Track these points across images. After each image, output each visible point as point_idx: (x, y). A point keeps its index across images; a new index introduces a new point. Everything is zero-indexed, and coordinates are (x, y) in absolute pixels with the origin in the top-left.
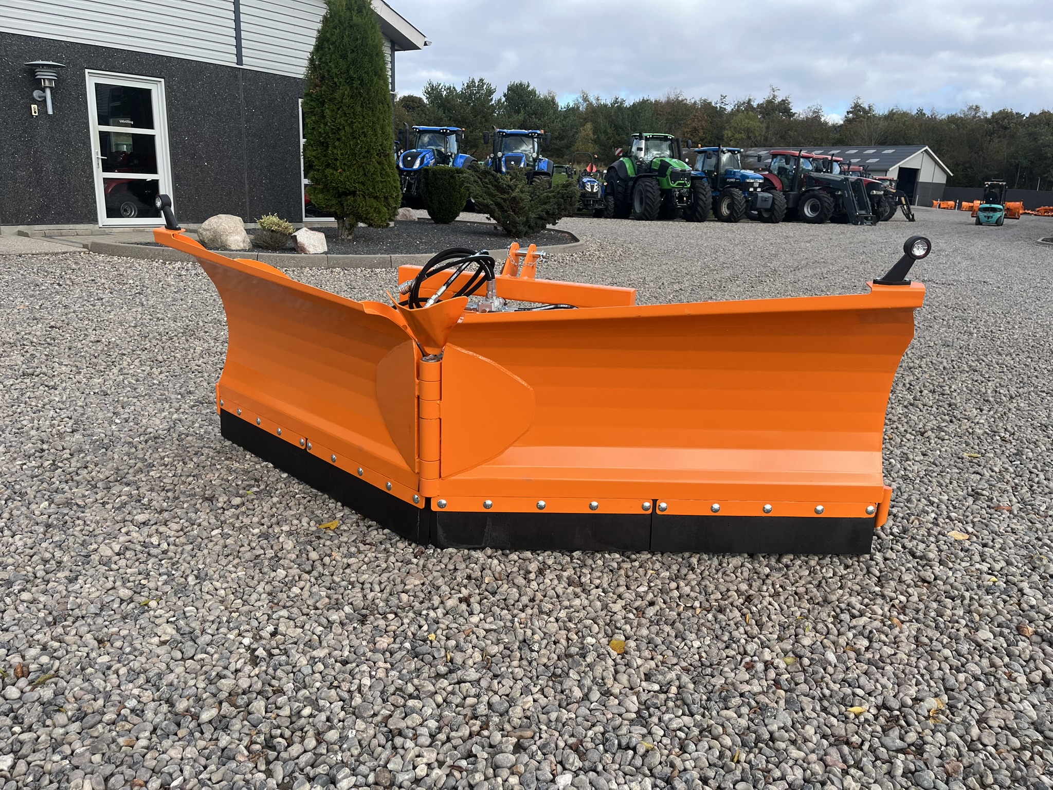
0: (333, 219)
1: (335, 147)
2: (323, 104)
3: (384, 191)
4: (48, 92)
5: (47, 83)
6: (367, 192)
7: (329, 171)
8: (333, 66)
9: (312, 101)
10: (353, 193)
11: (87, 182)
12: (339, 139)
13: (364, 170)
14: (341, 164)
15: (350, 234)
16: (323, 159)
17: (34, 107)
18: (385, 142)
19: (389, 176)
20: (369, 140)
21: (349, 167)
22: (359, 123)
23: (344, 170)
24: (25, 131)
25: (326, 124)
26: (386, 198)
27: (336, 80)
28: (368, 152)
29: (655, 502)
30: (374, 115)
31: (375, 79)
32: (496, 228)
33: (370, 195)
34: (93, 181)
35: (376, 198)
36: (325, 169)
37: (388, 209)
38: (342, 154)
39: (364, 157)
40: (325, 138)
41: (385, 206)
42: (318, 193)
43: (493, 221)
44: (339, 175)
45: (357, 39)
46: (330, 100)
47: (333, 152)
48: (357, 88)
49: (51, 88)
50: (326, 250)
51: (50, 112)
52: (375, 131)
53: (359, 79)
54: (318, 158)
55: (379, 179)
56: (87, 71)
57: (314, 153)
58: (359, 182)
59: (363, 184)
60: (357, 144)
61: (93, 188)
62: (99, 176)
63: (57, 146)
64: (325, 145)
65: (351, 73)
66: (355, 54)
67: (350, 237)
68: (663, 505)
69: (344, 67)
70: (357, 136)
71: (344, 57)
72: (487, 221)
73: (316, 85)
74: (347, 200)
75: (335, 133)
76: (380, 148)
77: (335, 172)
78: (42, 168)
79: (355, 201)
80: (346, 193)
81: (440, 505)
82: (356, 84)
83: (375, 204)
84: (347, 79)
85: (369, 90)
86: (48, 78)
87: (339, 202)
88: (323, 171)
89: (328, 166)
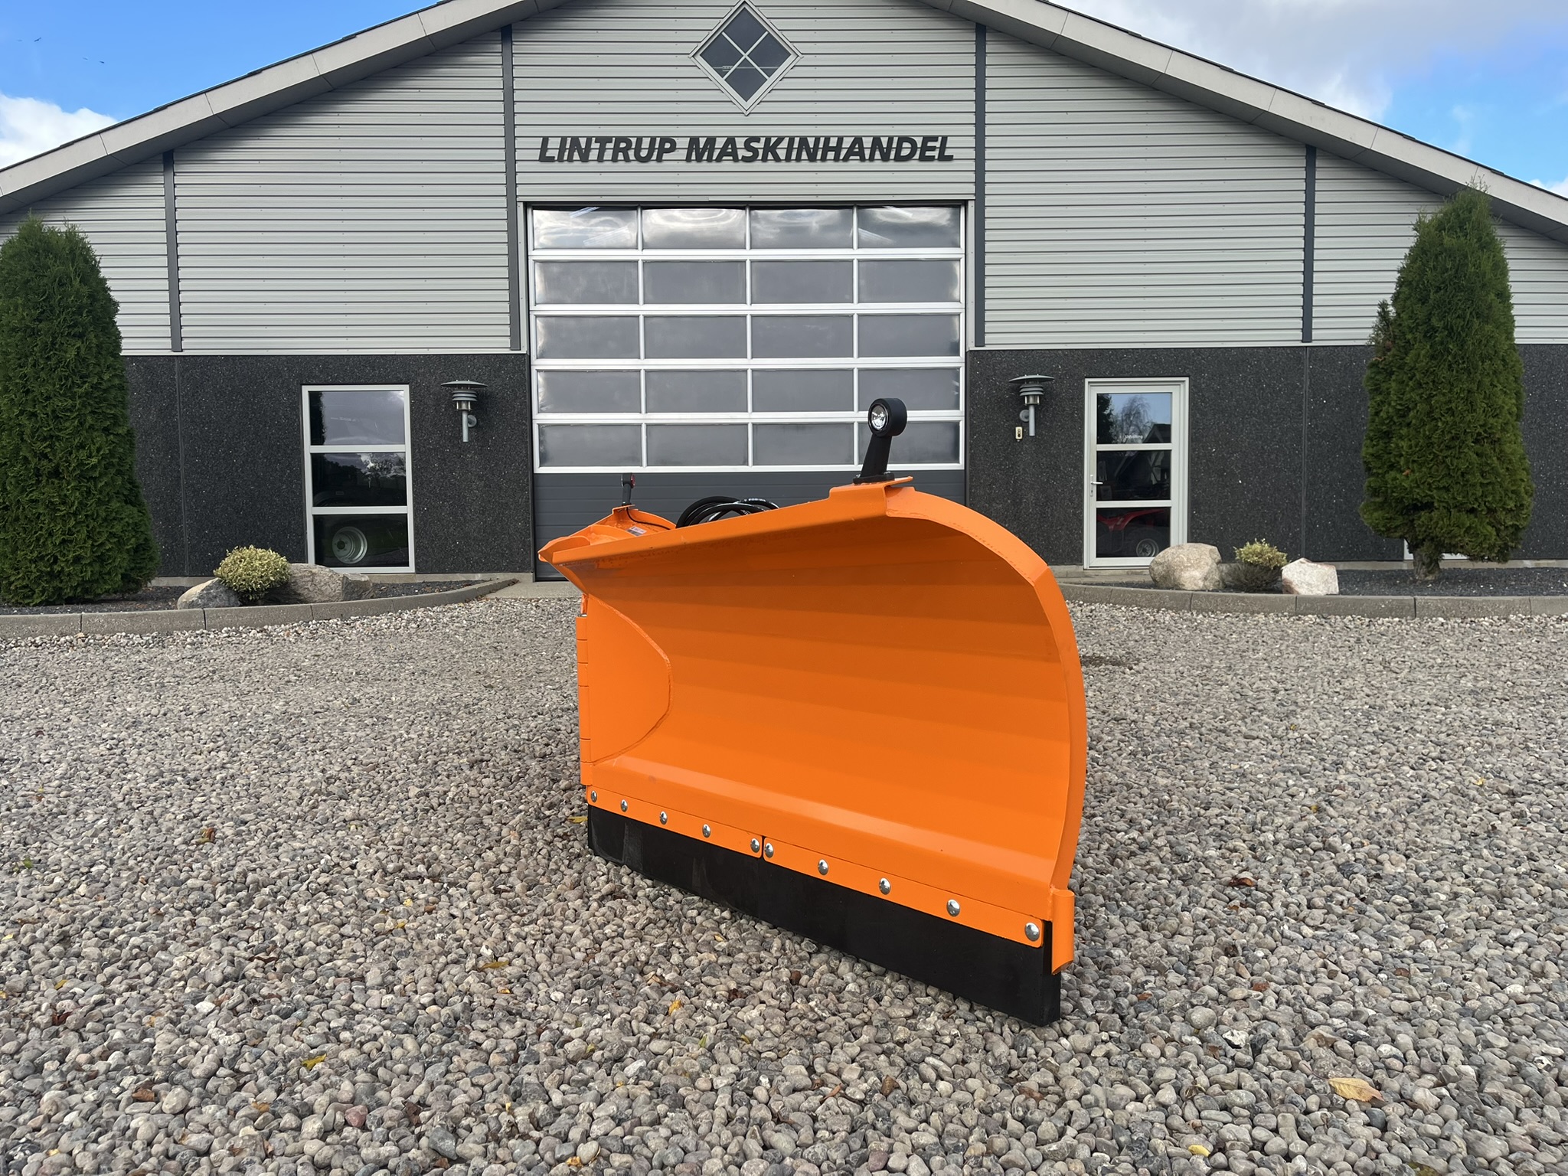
1: (1401, 438)
3: (1490, 499)
4: (1032, 410)
5: (1031, 401)
6: (1453, 502)
7: (1390, 475)
9: (1378, 373)
10: (1429, 506)
11: (1074, 514)
12: (1409, 425)
14: (1407, 462)
15: (1430, 572)
16: (1386, 456)
17: (1019, 429)
18: (1492, 420)
19: (1498, 475)
20: (1458, 420)
21: (1421, 465)
22: (1444, 395)
23: (1413, 471)
24: (1006, 458)
25: (1388, 405)
26: (1492, 510)
27: (1409, 336)
28: (1456, 438)
30: (1473, 380)
31: (1476, 323)
33: (1459, 507)
34: (1082, 512)
35: (1472, 511)
36: (1387, 472)
37: (1498, 531)
38: (1410, 447)
39: (1448, 447)
40: (1389, 426)
41: (1489, 524)
42: (1376, 510)
44: (1404, 479)
45: (1447, 270)
46: (1399, 368)
47: (1397, 445)
48: (1442, 343)
49: (1035, 406)
50: (1339, 588)
51: (1032, 433)
52: (1472, 404)
53: (1445, 328)
54: (1378, 457)
55: (1479, 479)
56: (1087, 380)
57: (1371, 450)
58: (1438, 488)
59: (1447, 489)
60: (1436, 429)
61: (1081, 521)
62: (1091, 505)
63: (1041, 473)
64: (1387, 435)
65: (1434, 321)
66: (1442, 292)
67: (1430, 578)
69: (1423, 315)
70: (1438, 416)
71: (1424, 301)
73: (1385, 350)
74: (1420, 517)
75: (1403, 416)
76: (1481, 430)
77: (1398, 476)
78: (1021, 500)
79: (1431, 518)
80: (1417, 507)
82: (1442, 336)
83: (1468, 520)
84: (1428, 332)
85: (1465, 342)
86: (1031, 394)
87: (1408, 521)
88: (1383, 477)
89: (1392, 467)
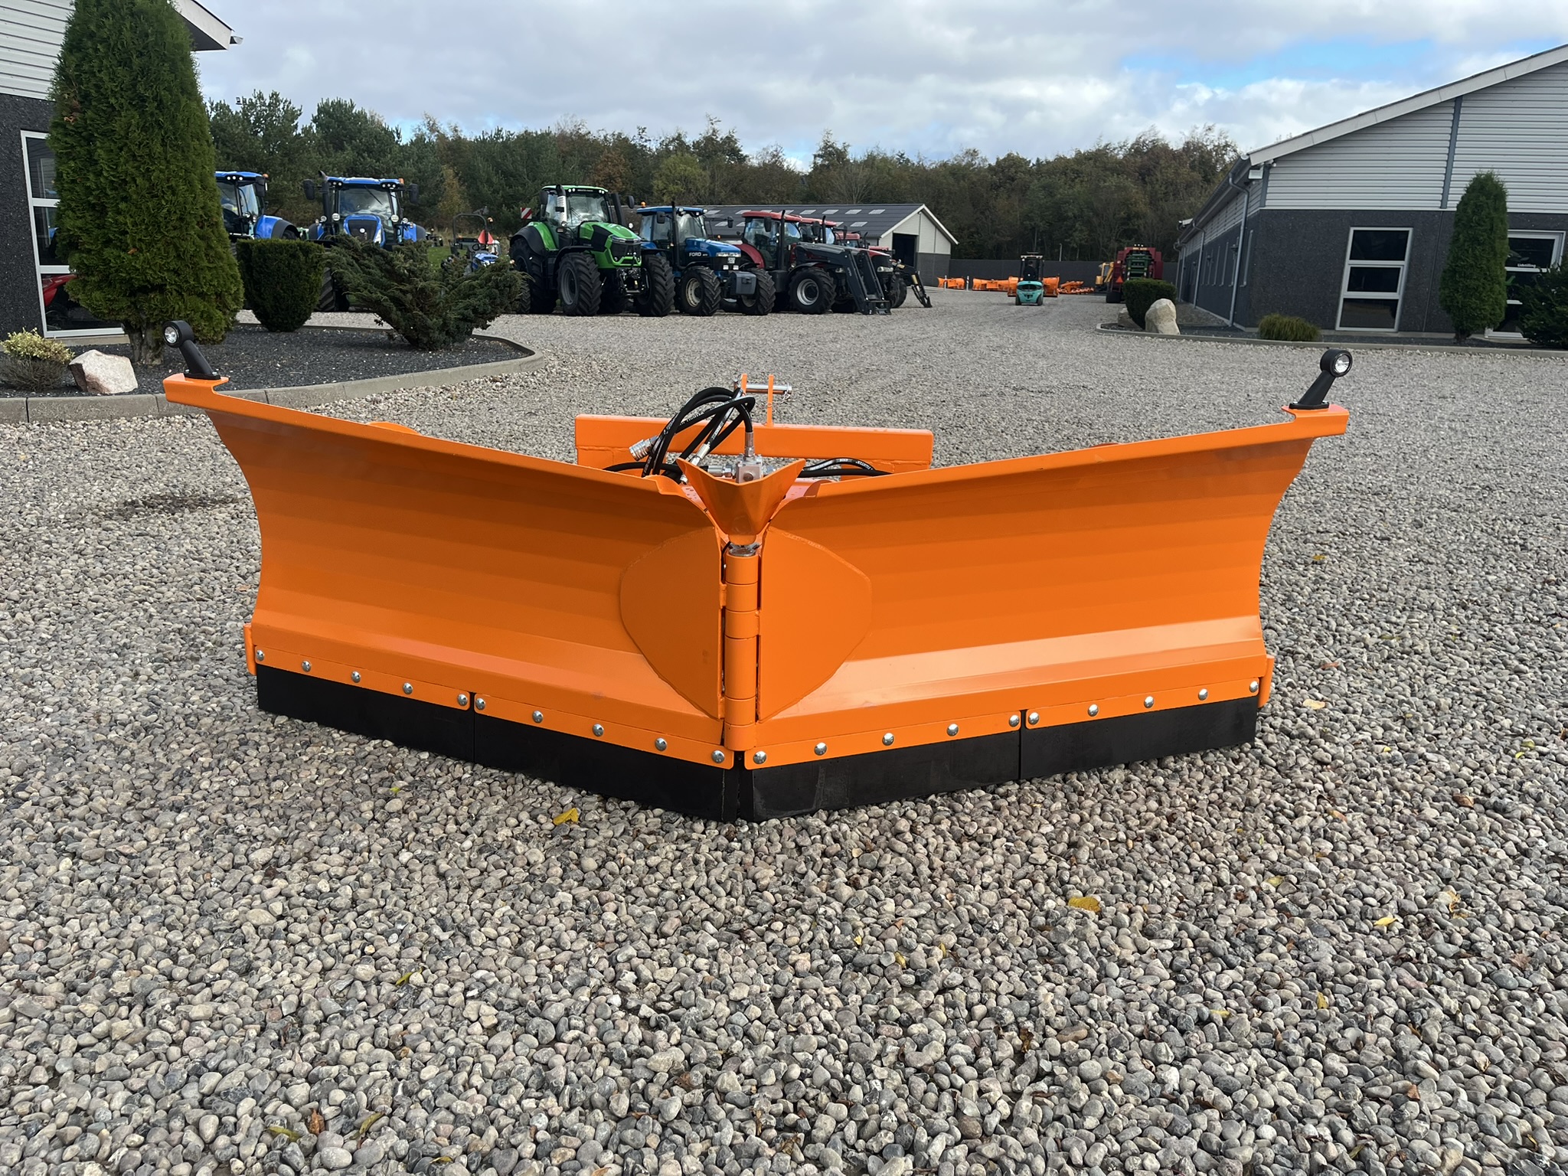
0: (120, 330)
1: (119, 212)
2: (90, 139)
3: (215, 283)
6: (185, 286)
7: (109, 253)
8: (106, 78)
9: (66, 135)
10: (161, 289)
12: (125, 199)
13: (176, 248)
14: (133, 240)
15: (157, 356)
16: (96, 232)
18: (210, 203)
19: (221, 258)
20: (181, 199)
21: (149, 245)
22: (161, 171)
23: (140, 250)
25: (99, 174)
26: (219, 295)
27: (112, 101)
28: (181, 219)
29: (1023, 713)
30: (186, 159)
31: (184, 100)
32: (391, 337)
33: (192, 291)
35: (202, 295)
36: (102, 249)
37: (225, 313)
38: (135, 224)
39: (175, 228)
40: (98, 197)
41: (218, 307)
42: (92, 291)
43: (386, 326)
44: (132, 259)
45: (147, 36)
46: (103, 134)
47: (116, 221)
48: (152, 115)
50: (136, 385)
52: (190, 184)
53: (155, 99)
54: (88, 232)
55: (205, 264)
57: (79, 223)
58: (168, 270)
59: (176, 272)
60: (160, 207)
64: (98, 209)
65: (141, 89)
66: (145, 59)
67: (157, 362)
68: (1034, 716)
69: (127, 80)
70: (160, 193)
71: (125, 63)
72: (377, 327)
73: (73, 110)
74: (148, 301)
75: (116, 189)
76: (201, 212)
77: (123, 255)
79: (164, 301)
80: (144, 290)
81: (757, 760)
82: (151, 107)
83: (202, 305)
84: (133, 100)
85: (174, 117)
87: (134, 303)
88: (99, 253)
89: (108, 242)
